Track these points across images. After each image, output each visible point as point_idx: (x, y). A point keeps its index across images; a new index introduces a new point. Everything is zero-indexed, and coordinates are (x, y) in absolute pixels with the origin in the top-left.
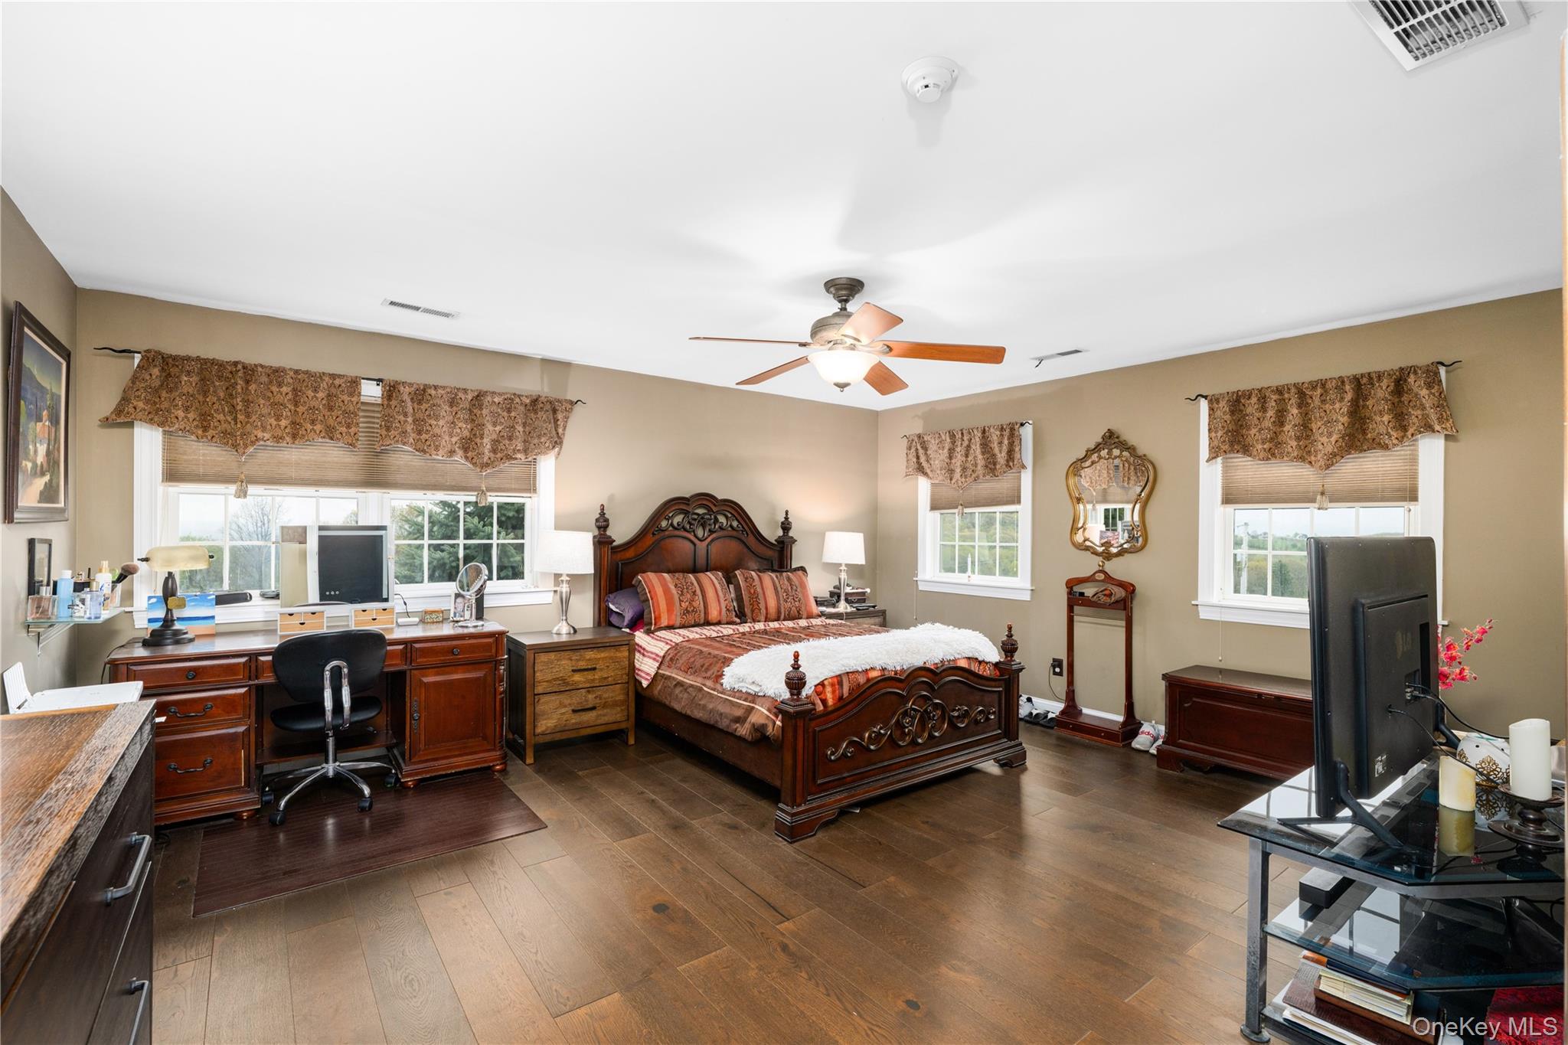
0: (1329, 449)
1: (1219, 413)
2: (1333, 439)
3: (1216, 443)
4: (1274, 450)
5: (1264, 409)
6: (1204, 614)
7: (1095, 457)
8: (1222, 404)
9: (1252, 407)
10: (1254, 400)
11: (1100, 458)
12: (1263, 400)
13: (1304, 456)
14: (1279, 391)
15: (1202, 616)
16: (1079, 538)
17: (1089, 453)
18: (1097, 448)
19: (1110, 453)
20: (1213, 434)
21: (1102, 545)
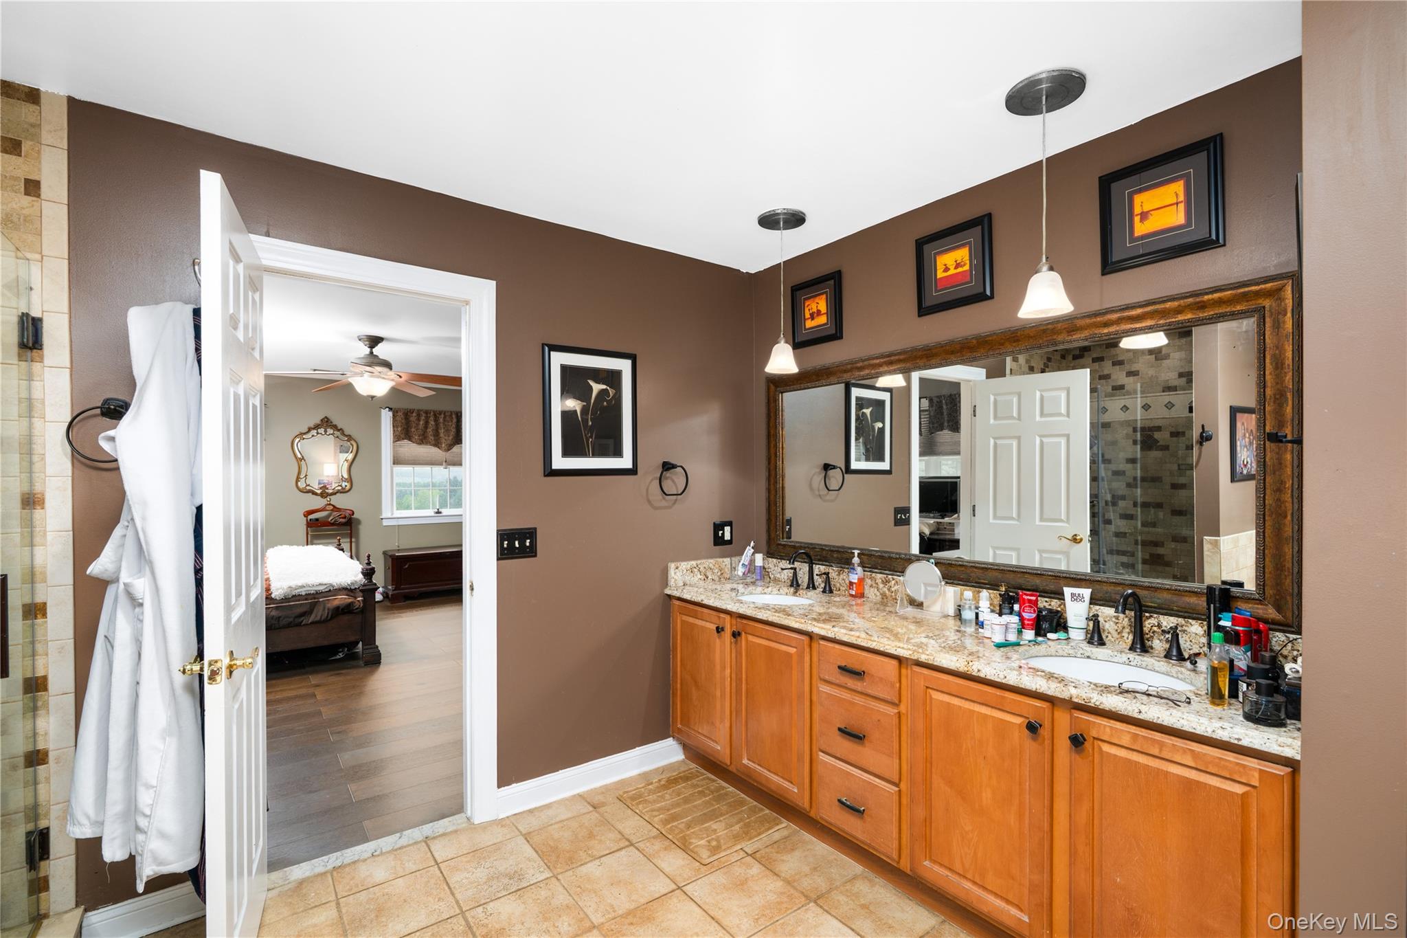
0: (449, 442)
1: (397, 418)
2: (451, 438)
3: (397, 433)
4: (423, 440)
5: (419, 420)
6: (385, 523)
7: (314, 432)
8: (399, 414)
9: (413, 418)
10: (414, 414)
11: (318, 433)
12: (419, 415)
13: (437, 444)
14: (427, 412)
15: (384, 524)
16: (301, 484)
17: (310, 430)
18: (317, 427)
19: (326, 431)
20: (396, 429)
21: (321, 488)
